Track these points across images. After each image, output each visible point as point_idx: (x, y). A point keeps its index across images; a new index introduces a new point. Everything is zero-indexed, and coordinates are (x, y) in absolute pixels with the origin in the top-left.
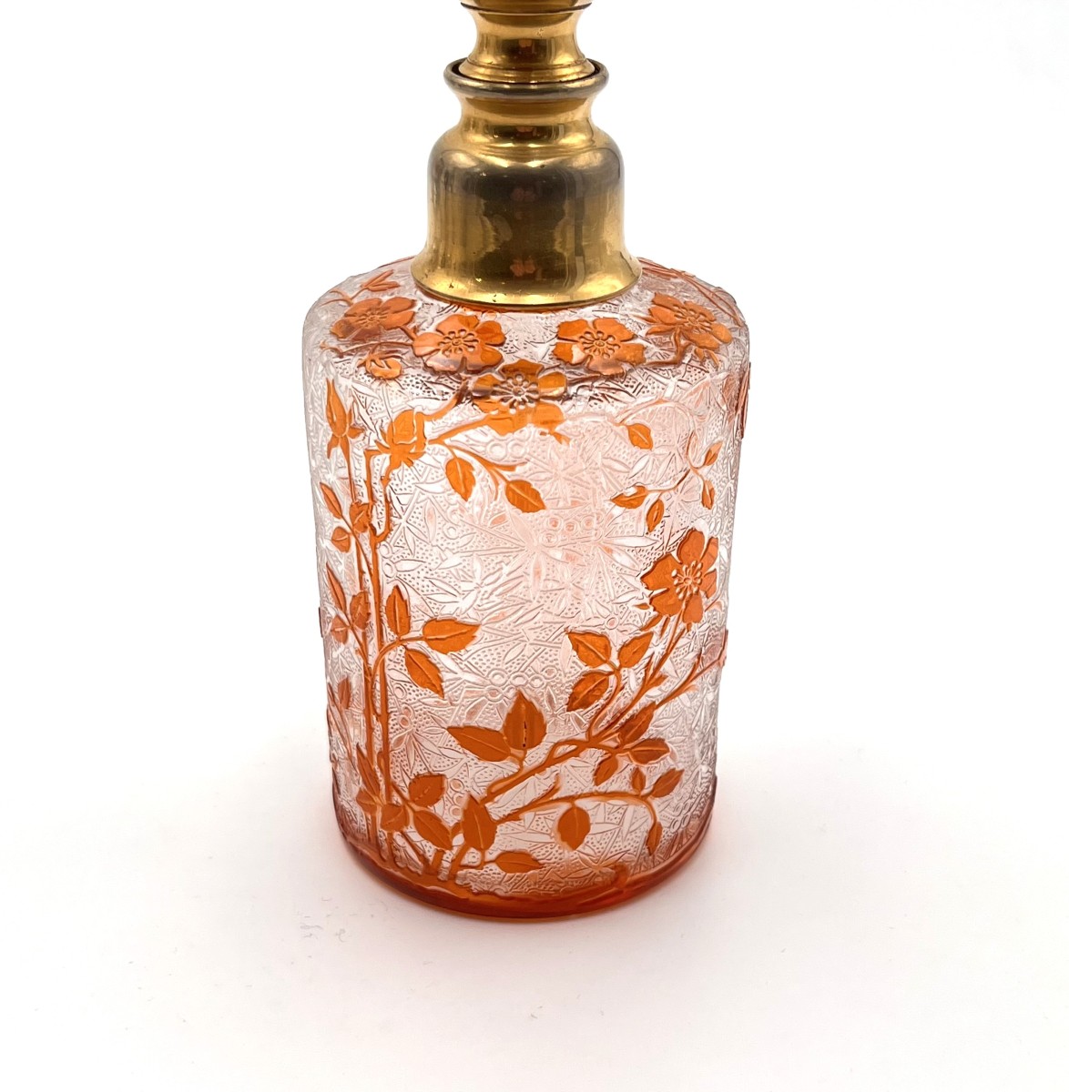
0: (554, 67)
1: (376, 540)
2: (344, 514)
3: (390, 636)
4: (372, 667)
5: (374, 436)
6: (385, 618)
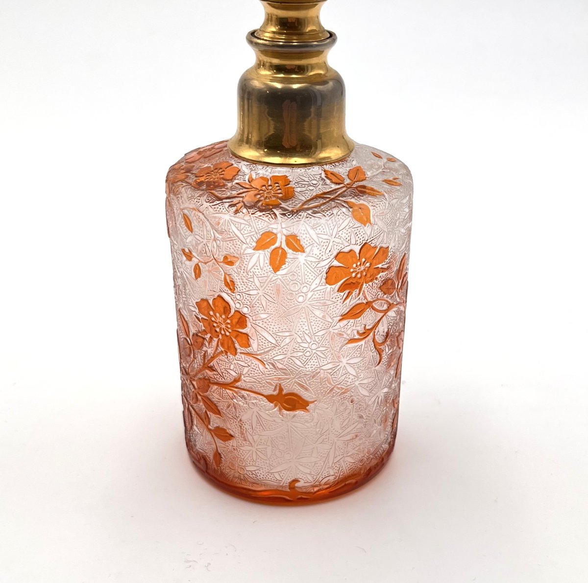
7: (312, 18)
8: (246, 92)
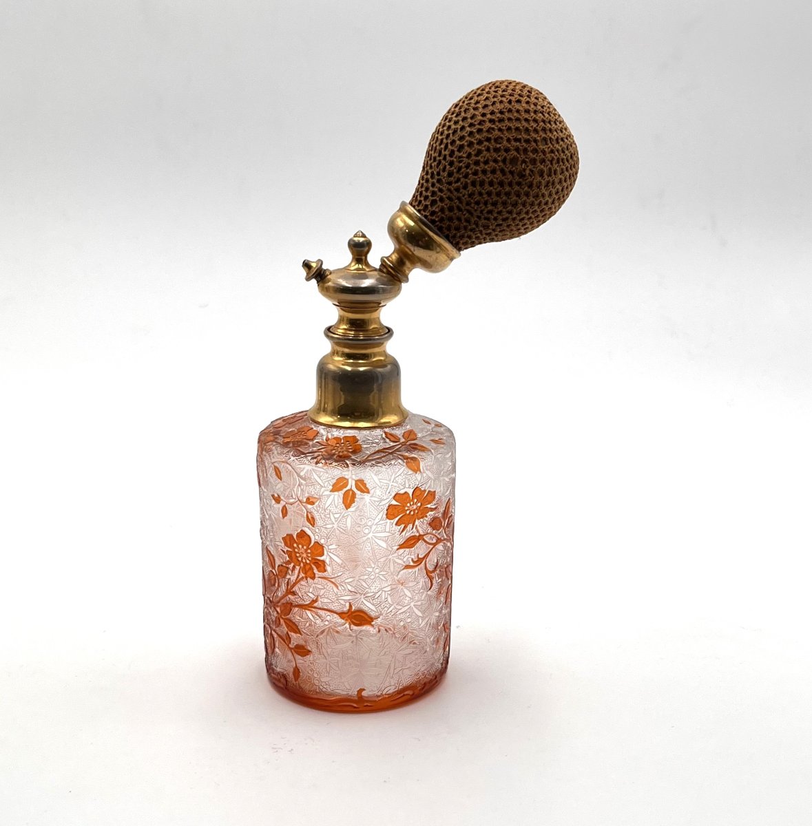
7: (374, 319)
8: (323, 373)
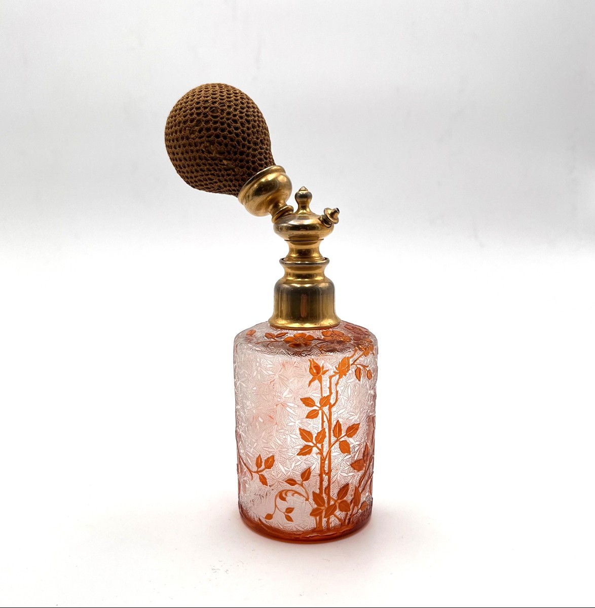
0: (313, 257)
1: (331, 406)
2: (316, 404)
3: (333, 439)
4: (325, 456)
5: (332, 371)
6: (332, 434)
